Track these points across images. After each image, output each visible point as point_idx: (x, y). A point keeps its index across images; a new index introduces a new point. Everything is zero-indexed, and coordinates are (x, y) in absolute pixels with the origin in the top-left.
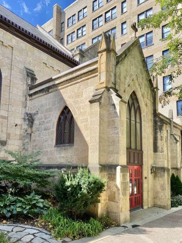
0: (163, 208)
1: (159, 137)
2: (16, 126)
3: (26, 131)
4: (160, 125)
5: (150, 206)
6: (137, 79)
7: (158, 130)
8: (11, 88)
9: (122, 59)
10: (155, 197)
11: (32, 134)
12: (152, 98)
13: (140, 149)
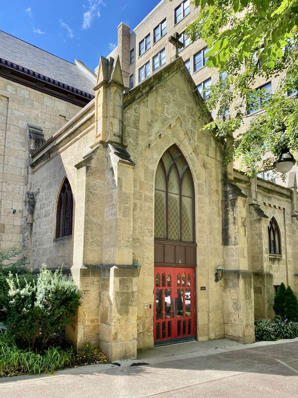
0: (238, 341)
1: (231, 220)
2: (14, 213)
3: (27, 219)
4: (232, 198)
5: (212, 336)
6: (181, 125)
7: (230, 208)
8: (6, 157)
9: (142, 95)
10: (226, 322)
11: (34, 223)
12: (218, 154)
13: (192, 240)
